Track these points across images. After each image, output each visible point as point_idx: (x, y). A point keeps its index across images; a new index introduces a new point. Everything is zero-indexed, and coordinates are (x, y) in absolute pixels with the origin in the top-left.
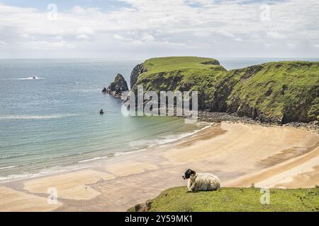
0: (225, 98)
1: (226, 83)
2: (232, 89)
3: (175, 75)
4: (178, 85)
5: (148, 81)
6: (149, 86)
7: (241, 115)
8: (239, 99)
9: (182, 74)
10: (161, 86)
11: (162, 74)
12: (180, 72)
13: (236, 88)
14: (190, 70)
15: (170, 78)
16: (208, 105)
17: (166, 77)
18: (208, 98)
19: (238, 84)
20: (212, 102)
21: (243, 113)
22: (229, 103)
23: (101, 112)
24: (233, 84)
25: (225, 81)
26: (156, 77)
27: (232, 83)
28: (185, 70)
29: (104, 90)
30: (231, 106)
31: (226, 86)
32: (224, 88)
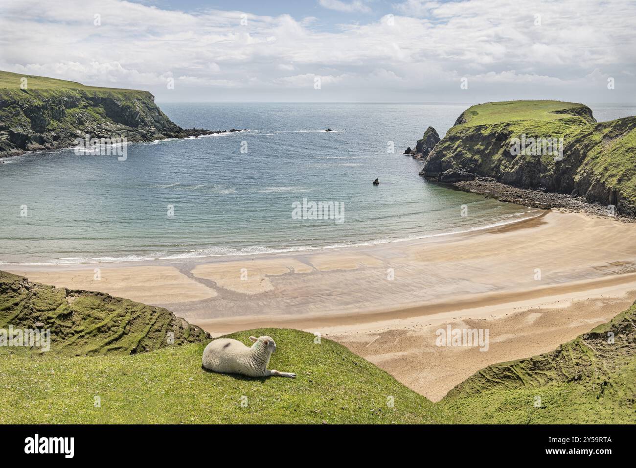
0: (572, 171)
1: (578, 145)
2: (585, 156)
3: (499, 130)
4: (502, 147)
5: (458, 138)
6: (459, 146)
7: (591, 200)
8: (592, 173)
9: (510, 129)
10: (476, 148)
11: (480, 127)
12: (508, 125)
13: (591, 154)
14: (525, 123)
15: (492, 135)
16: (543, 181)
17: (486, 133)
18: (546, 170)
19: (596, 147)
20: (551, 176)
21: (595, 197)
22: (577, 178)
23: (376, 183)
24: (588, 148)
25: (577, 141)
26: (470, 133)
27: (586, 146)
28: (517, 123)
29: (408, 151)
30: (580, 183)
31: (577, 150)
32: (573, 153)
